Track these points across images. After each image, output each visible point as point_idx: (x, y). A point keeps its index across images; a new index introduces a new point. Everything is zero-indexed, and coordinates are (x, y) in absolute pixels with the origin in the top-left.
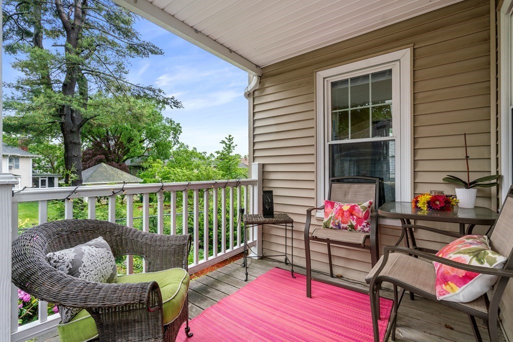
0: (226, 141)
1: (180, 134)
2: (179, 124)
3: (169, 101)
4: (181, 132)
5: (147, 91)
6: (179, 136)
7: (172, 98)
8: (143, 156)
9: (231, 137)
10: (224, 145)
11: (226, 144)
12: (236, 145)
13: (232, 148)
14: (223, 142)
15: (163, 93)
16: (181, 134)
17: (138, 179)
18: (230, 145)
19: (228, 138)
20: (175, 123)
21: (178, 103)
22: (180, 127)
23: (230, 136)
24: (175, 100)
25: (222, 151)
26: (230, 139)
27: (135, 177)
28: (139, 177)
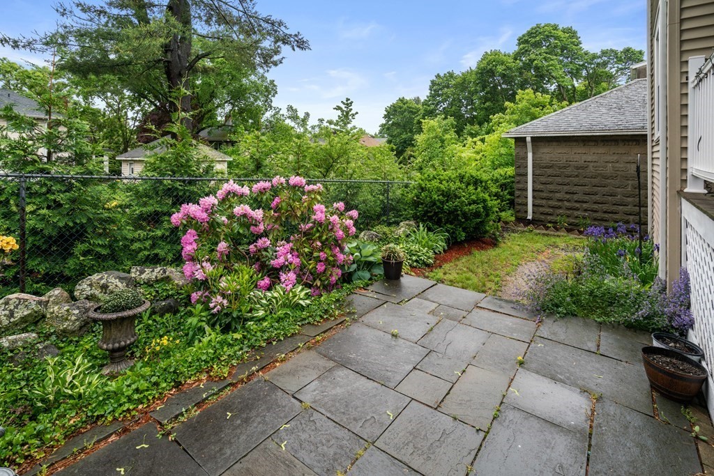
0: (343, 106)
1: (274, 96)
2: (274, 81)
3: (292, 39)
4: (276, 93)
5: (262, 23)
6: (273, 98)
7: (296, 35)
8: (224, 125)
9: (349, 102)
10: (339, 113)
11: (342, 111)
12: (357, 113)
13: (350, 117)
14: (338, 108)
15: (285, 27)
16: (276, 95)
17: (226, 156)
18: (347, 113)
19: (345, 101)
20: (268, 80)
21: (303, 42)
22: (275, 86)
23: (348, 100)
24: (300, 37)
25: (337, 121)
26: (348, 104)
27: (222, 154)
28: (225, 153)
